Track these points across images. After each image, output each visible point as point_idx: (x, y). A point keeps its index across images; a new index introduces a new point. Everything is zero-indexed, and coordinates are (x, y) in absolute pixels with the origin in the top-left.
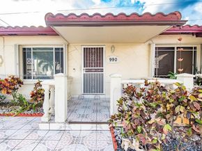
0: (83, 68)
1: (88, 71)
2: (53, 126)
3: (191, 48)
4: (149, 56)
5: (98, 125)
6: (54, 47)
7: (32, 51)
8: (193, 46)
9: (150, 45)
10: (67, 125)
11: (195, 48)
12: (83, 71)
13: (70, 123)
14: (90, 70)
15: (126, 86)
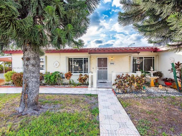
0: (97, 68)
1: (100, 69)
2: (93, 89)
3: (152, 58)
4: (130, 62)
5: (108, 89)
6: (83, 58)
7: (73, 60)
8: (153, 57)
9: (130, 56)
10: (98, 89)
11: (154, 58)
12: (97, 69)
13: (98, 88)
14: (101, 69)
15: (117, 76)
